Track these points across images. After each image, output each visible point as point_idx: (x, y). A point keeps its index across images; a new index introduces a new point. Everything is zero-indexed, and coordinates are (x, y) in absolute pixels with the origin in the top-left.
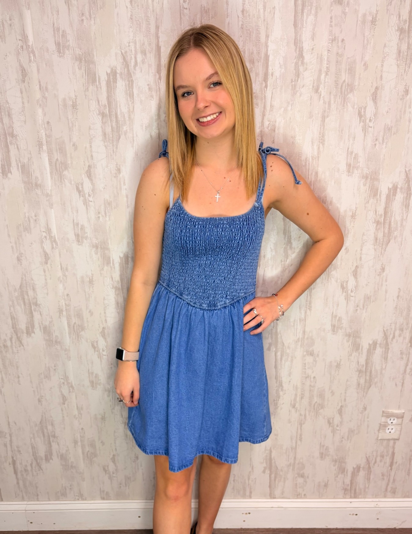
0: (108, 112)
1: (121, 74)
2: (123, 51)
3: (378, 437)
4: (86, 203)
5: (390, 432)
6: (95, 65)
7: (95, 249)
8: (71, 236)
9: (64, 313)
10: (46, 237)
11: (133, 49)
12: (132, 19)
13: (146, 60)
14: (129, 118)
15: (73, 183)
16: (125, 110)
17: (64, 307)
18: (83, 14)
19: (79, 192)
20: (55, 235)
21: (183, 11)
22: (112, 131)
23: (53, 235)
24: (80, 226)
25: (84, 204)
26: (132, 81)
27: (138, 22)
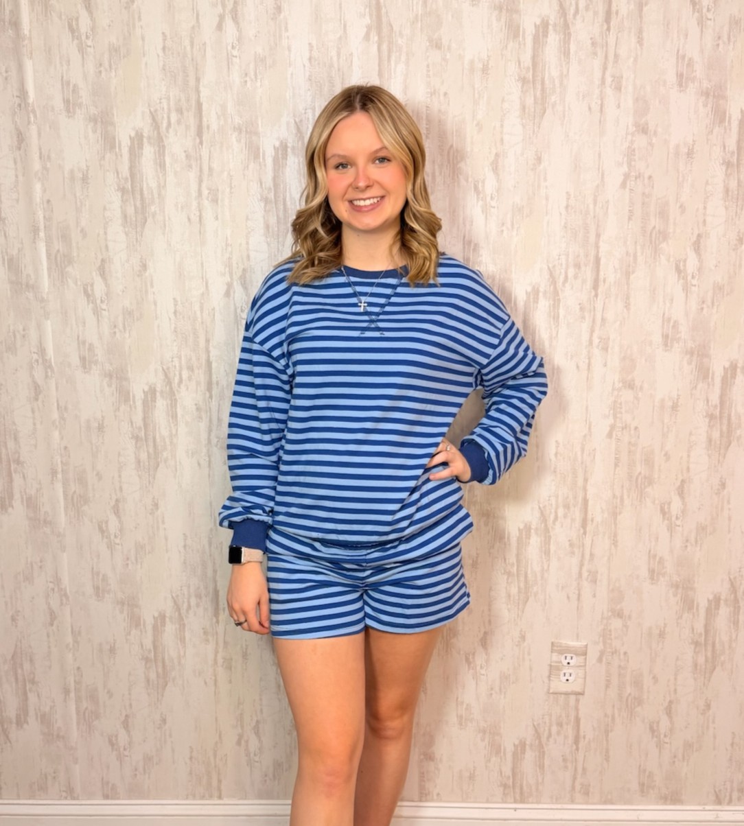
0: (130, 187)
1: (149, 138)
2: (152, 109)
3: (549, 690)
4: (97, 312)
5: (567, 680)
6: (115, 127)
7: (107, 379)
8: (75, 360)
9: (60, 476)
10: (37, 361)
11: (166, 107)
12: (164, 70)
13: (182, 120)
14: (159, 195)
15: (79, 283)
16: (153, 184)
17: (60, 466)
18: (101, 65)
19: (87, 295)
20: (51, 359)
21: (232, 59)
22: (136, 212)
23: (48, 358)
24: (87, 345)
25: (94, 314)
26: (164, 147)
27: (173, 74)
